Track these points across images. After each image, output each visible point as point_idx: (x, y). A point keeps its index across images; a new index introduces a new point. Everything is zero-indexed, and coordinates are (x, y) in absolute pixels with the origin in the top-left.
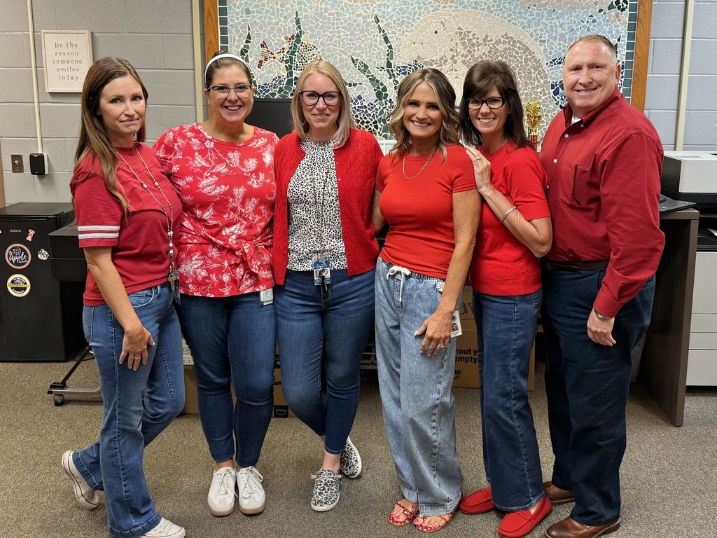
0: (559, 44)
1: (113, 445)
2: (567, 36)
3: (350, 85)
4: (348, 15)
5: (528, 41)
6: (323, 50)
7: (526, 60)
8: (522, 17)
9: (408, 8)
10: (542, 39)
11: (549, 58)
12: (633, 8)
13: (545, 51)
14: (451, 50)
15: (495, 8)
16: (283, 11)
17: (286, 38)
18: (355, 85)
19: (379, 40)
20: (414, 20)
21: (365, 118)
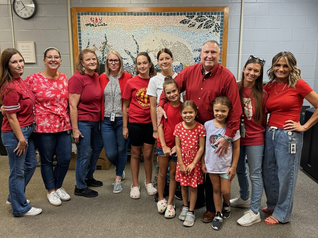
0: (196, 44)
1: (14, 181)
2: (199, 41)
3: (124, 59)
4: (123, 35)
5: (185, 43)
6: (115, 47)
7: (185, 50)
8: (183, 35)
9: (144, 32)
10: (190, 42)
11: (193, 49)
12: (221, 31)
13: (192, 47)
14: (159, 47)
15: (174, 32)
16: (100, 34)
17: (102, 43)
18: (126, 59)
19: (134, 43)
20: (146, 36)
21: (130, 71)
